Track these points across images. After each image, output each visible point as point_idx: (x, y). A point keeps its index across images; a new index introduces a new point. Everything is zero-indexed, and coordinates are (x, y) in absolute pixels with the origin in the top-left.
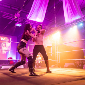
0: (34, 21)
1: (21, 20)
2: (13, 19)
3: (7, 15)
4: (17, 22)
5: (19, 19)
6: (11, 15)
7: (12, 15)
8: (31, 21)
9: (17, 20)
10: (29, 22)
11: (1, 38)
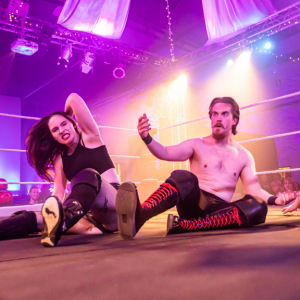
0: (88, 35)
1: (35, 28)
4: (18, 36)
5: (28, 27)
8: (73, 32)
9: (18, 29)
10: (68, 37)
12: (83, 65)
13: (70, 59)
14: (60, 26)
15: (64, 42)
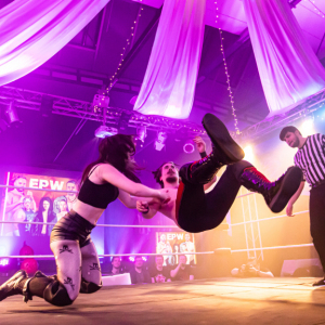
0: (160, 117)
1: (114, 115)
2: (87, 116)
3: (68, 104)
4: (101, 124)
5: (109, 115)
6: (80, 104)
7: (83, 102)
8: (147, 116)
9: (101, 118)
10: (142, 120)
11: (52, 182)
12: (157, 143)
13: (145, 139)
14: (136, 112)
15: (139, 125)
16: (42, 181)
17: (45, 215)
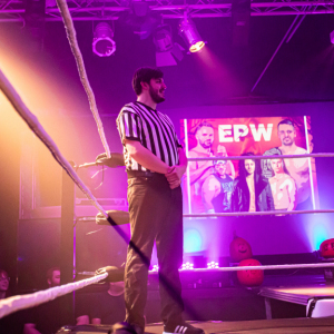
11: (253, 126)
16: (237, 127)
17: (250, 181)
